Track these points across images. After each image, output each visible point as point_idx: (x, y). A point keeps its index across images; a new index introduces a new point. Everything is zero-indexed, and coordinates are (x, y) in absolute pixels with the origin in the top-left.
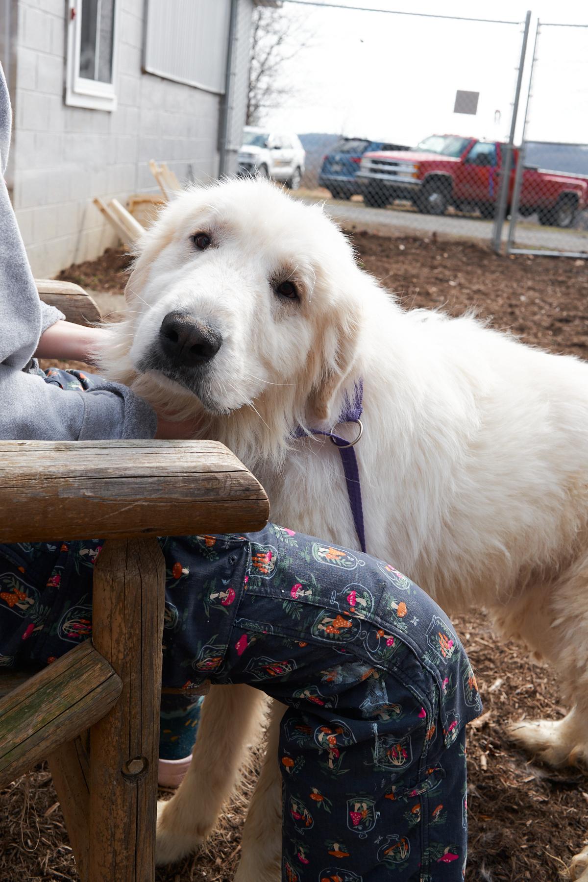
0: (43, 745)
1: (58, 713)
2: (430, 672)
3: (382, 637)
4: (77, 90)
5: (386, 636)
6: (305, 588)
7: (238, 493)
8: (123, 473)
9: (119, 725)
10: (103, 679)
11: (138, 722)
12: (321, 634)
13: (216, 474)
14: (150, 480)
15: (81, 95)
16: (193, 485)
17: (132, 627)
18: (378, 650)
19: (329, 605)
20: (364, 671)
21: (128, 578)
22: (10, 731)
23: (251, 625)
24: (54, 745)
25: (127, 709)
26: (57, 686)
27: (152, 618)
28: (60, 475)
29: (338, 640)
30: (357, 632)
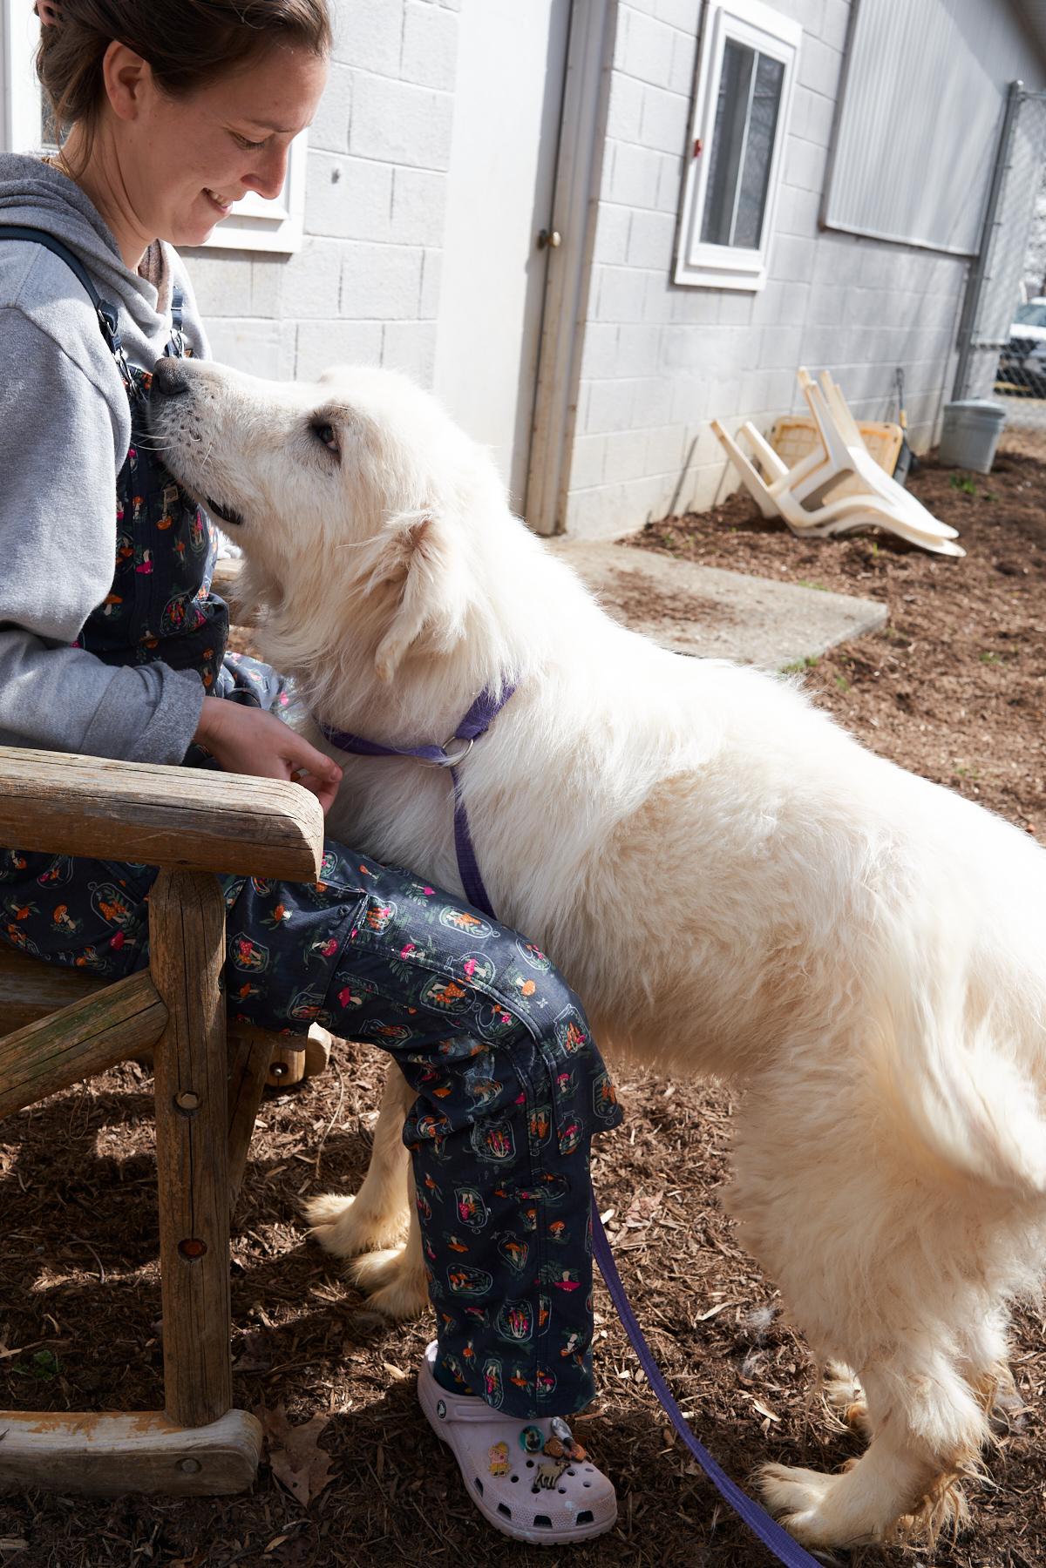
0: (88, 1056)
1: (102, 1029)
2: (544, 1061)
3: (497, 1013)
4: (694, 261)
5: (502, 1013)
6: (417, 949)
7: (277, 838)
8: (154, 800)
9: (168, 1054)
10: (148, 1004)
11: (186, 1055)
12: (431, 1001)
13: (255, 816)
14: (181, 811)
15: (701, 269)
16: (227, 823)
17: (174, 958)
18: (490, 1026)
19: (442, 970)
20: (473, 1045)
21: (169, 907)
22: (58, 1036)
23: (353, 980)
24: (100, 1060)
25: (174, 1040)
26: (107, 1002)
27: (197, 953)
28: (88, 794)
29: (450, 1010)
30: (470, 1004)
